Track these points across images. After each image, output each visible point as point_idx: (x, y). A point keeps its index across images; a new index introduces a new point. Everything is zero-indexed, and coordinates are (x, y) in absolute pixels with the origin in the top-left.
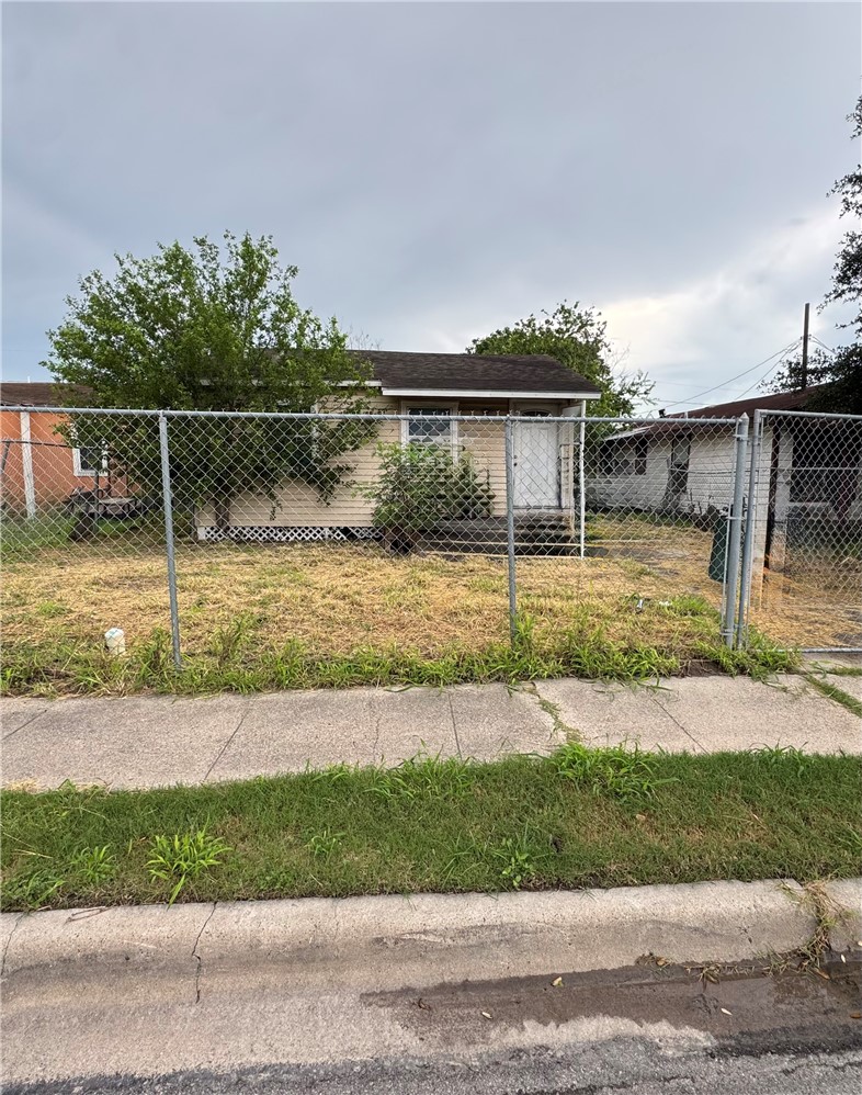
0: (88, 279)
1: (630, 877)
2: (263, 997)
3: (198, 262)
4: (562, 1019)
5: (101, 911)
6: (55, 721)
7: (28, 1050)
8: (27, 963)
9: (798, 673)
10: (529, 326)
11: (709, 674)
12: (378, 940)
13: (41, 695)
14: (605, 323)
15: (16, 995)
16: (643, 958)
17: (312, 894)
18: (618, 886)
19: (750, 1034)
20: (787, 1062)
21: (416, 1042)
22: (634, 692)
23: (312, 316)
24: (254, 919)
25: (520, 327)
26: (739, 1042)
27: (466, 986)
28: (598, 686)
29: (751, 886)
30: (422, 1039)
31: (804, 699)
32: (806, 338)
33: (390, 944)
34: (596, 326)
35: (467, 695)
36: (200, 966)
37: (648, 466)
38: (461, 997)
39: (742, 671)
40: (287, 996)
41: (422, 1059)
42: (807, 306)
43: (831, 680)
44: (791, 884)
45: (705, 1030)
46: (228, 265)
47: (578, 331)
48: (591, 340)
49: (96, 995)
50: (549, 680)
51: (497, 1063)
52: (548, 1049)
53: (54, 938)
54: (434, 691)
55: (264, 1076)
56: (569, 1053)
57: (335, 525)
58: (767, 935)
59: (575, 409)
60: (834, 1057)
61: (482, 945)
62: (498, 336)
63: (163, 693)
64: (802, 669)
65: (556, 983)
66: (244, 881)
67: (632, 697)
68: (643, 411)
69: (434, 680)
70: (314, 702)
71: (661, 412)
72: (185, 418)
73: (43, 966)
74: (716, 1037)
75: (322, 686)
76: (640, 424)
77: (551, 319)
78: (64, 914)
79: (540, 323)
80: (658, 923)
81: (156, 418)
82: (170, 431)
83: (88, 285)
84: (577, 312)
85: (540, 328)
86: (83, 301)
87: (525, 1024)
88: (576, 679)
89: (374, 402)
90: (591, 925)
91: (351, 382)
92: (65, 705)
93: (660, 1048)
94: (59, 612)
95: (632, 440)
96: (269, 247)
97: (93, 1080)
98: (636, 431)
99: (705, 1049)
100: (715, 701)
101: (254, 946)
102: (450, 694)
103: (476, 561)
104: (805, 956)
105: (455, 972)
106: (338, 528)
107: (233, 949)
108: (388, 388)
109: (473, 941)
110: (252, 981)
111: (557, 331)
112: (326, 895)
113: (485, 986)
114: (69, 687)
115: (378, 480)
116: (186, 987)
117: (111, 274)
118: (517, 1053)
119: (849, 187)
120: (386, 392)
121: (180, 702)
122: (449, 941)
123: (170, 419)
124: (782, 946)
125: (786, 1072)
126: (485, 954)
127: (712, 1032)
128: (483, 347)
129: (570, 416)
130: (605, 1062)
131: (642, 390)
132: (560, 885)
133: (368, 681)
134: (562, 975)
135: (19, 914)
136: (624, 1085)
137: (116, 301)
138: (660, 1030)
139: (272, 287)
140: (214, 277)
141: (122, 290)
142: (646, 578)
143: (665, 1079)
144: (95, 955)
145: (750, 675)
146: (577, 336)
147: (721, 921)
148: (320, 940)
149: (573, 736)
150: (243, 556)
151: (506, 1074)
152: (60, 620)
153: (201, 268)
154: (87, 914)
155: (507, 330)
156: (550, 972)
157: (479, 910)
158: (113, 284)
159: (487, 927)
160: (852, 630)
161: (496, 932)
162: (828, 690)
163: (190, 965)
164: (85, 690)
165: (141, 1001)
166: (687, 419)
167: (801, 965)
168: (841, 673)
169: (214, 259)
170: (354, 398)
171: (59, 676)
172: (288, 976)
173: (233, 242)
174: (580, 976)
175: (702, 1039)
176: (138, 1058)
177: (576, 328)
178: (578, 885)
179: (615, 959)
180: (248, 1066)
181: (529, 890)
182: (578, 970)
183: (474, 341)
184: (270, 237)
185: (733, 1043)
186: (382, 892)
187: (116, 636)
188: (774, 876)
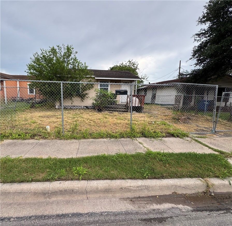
0: (35, 54)
1: (169, 177)
2: (100, 199)
3: (57, 51)
4: (160, 203)
5: (66, 181)
6: (41, 144)
7: (58, 208)
8: (53, 191)
9: (189, 137)
10: (122, 64)
11: (171, 137)
12: (121, 188)
13: (37, 139)
14: (138, 64)
15: (52, 197)
16: (173, 192)
17: (106, 179)
18: (167, 178)
19: (199, 207)
20: (208, 213)
21: (133, 208)
22: (157, 140)
23: (80, 62)
24: (96, 184)
25: (120, 65)
26: (197, 209)
27: (139, 197)
28: (149, 139)
29: (193, 179)
30: (134, 207)
31: (192, 142)
32: (180, 68)
33: (124, 189)
34: (136, 65)
35: (123, 140)
36: (87, 193)
37: (147, 94)
38: (139, 199)
39: (178, 136)
40: (105, 199)
41: (135, 211)
42: (180, 61)
43: (196, 139)
44: (201, 179)
45: (189, 206)
46: (63, 51)
47: (132, 66)
48: (135, 68)
49: (67, 198)
50: (139, 138)
51: (151, 212)
52: (160, 209)
53: (58, 187)
54: (116, 140)
55: (106, 213)
56: (164, 210)
57: (84, 105)
58: (197, 189)
59: (135, 82)
60: (217, 212)
61: (142, 190)
62: (115, 67)
63: (61, 139)
64: (190, 136)
65: (157, 197)
66: (93, 176)
67: (157, 141)
68: (146, 83)
69: (116, 137)
70: (92, 142)
71: (149, 83)
72: (55, 83)
73: (57, 192)
74: (192, 208)
75: (93, 138)
76: (145, 85)
77: (127, 63)
78: (59, 182)
79: (124, 63)
80: (176, 186)
81: (60, 83)
82: (63, 86)
83: (35, 55)
84: (132, 62)
85: (125, 65)
86: (33, 58)
87: (154, 205)
88: (144, 138)
89: (93, 80)
90: (163, 186)
91: (89, 76)
92: (42, 141)
93: (182, 210)
94: (35, 122)
95: (143, 89)
96: (72, 47)
97: (73, 214)
98: (144, 87)
99: (191, 210)
100: (174, 143)
101: (97, 189)
102: (120, 140)
103: (116, 113)
104: (205, 193)
105: (137, 195)
106: (85, 106)
107: (93, 189)
108: (96, 77)
109: (140, 188)
110: (98, 195)
111: (128, 66)
112: (109, 179)
113: (143, 197)
114: (42, 138)
115: (95, 96)
116: (85, 196)
117: (40, 53)
118: (154, 210)
119: (196, 36)
120: (96, 78)
121: (65, 141)
122: (135, 189)
123: (63, 83)
124: (201, 191)
125: (208, 215)
126: (142, 191)
127: (191, 207)
128: (112, 69)
129: (134, 83)
130: (172, 212)
131: (146, 78)
132: (155, 178)
133: (102, 137)
134: (158, 196)
135: (50, 182)
136: (177, 216)
137: (40, 58)
138: (180, 206)
139: (72, 56)
140: (60, 54)
141: (42, 56)
142: (152, 117)
143: (185, 216)
144: (66, 190)
145: (180, 137)
146: (132, 67)
147: (188, 186)
148: (110, 188)
149: (148, 149)
150: (67, 112)
151: (153, 214)
152: (35, 124)
153: (58, 52)
154: (63, 182)
155: (117, 66)
156: (155, 195)
157: (140, 183)
158: (40, 55)
159: (142, 186)
160: (198, 129)
161: (144, 187)
162: (196, 141)
163: (85, 192)
164: (46, 138)
165: (77, 199)
166: (155, 84)
167: (205, 194)
168: (198, 137)
169: (61, 50)
170: (89, 79)
171: (39, 135)
172: (104, 195)
173: (64, 46)
174: (161, 196)
175: (190, 208)
176: (80, 210)
177: (132, 65)
178: (159, 178)
179: (168, 193)
180: (102, 212)
181: (149, 179)
182: (161, 195)
183: (110, 68)
184: (72, 45)
185: (196, 209)
186: (120, 179)
187: (48, 128)
188: (197, 177)
